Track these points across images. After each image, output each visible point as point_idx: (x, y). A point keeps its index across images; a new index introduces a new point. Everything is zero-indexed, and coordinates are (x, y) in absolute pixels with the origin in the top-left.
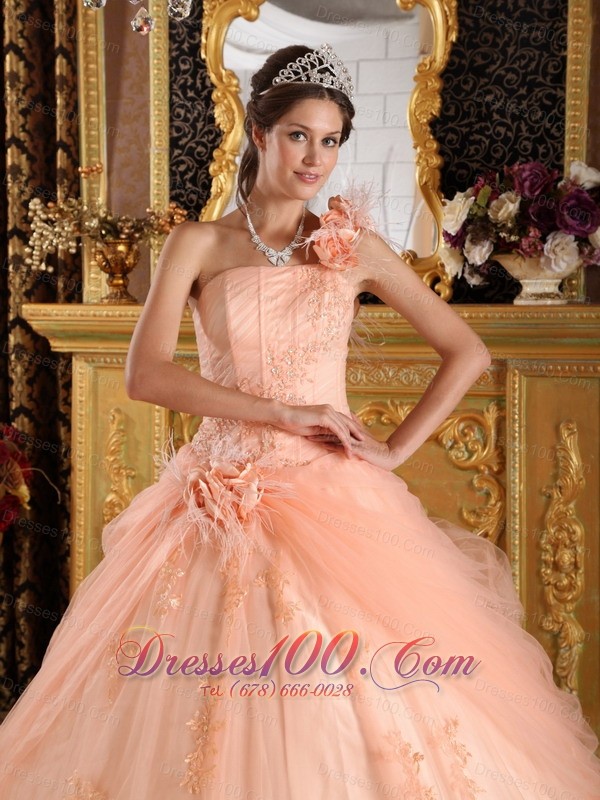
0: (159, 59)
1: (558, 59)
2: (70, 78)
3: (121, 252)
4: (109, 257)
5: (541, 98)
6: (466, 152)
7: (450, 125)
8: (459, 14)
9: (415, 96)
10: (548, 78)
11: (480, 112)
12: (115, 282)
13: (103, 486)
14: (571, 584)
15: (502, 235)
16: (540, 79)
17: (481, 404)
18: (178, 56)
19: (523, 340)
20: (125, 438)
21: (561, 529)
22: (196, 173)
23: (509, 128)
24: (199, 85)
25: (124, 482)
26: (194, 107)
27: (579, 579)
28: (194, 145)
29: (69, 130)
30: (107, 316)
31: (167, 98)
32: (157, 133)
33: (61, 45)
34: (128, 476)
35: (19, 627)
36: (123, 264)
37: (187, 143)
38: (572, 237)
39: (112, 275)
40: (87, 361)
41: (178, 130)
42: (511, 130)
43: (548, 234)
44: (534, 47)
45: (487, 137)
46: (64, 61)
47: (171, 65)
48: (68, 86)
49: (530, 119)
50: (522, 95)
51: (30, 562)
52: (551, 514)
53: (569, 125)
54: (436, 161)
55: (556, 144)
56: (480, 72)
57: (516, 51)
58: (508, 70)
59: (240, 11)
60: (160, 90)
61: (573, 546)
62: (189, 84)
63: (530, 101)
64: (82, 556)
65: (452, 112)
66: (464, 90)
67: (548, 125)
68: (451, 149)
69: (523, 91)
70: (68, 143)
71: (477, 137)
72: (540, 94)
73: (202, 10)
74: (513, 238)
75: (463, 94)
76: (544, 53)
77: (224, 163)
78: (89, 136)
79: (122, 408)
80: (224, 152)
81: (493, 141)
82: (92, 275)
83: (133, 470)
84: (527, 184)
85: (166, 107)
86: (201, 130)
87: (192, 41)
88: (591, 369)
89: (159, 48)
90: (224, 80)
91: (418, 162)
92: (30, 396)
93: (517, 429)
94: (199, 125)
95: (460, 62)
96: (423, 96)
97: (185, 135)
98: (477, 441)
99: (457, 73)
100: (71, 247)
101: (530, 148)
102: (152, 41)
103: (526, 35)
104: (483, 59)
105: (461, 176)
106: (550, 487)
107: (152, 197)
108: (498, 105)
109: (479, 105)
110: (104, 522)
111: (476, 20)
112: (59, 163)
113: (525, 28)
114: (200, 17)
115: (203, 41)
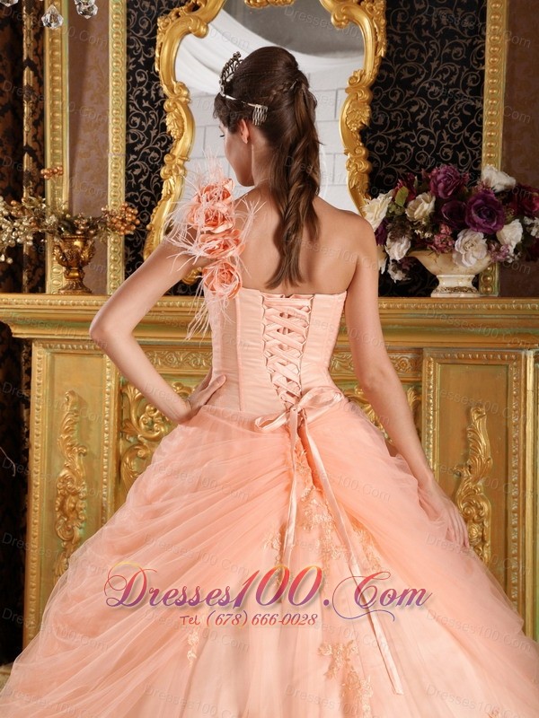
0: (117, 72)
1: (477, 73)
2: (36, 88)
3: (77, 247)
4: (66, 251)
5: (461, 109)
6: (393, 158)
8: (388, 32)
9: (347, 106)
10: (468, 91)
11: (406, 122)
12: (71, 274)
13: (57, 462)
15: (417, 232)
18: (135, 69)
19: (436, 329)
20: (78, 418)
21: (470, 505)
22: (150, 176)
23: (432, 137)
24: (153, 96)
25: (77, 458)
26: (148, 115)
27: (485, 551)
28: (148, 151)
29: (35, 136)
30: (62, 305)
31: (124, 107)
32: (115, 140)
33: (28, 58)
34: (80, 454)
36: (79, 258)
37: (141, 149)
38: (482, 235)
39: (69, 268)
40: (44, 347)
41: (134, 137)
42: (434, 138)
43: (459, 232)
44: (455, 62)
45: (412, 145)
46: (31, 72)
47: (128, 78)
48: (34, 96)
49: (451, 129)
50: (444, 106)
52: (461, 491)
53: (485, 134)
54: (364, 166)
55: (474, 152)
56: (406, 85)
57: (439, 65)
58: (431, 83)
59: (190, 28)
60: (118, 100)
61: (480, 521)
62: (144, 95)
63: (451, 111)
64: (37, 526)
65: (380, 122)
66: (392, 102)
67: (467, 134)
68: (380, 156)
69: (445, 103)
70: (34, 149)
71: (403, 144)
72: (460, 106)
73: (157, 27)
74: (427, 235)
75: (391, 105)
76: (464, 67)
77: (174, 167)
78: (53, 142)
79: (76, 392)
80: (174, 157)
81: (417, 149)
82: (54, 270)
83: (86, 448)
84: (441, 185)
85: (123, 116)
86: (155, 137)
87: (147, 56)
88: (499, 357)
89: (117, 62)
90: (175, 91)
91: (348, 167)
93: (432, 413)
94: (153, 133)
95: (388, 76)
96: (354, 106)
97: (140, 142)
99: (385, 86)
100: (28, 240)
101: (450, 154)
102: (112, 55)
103: (448, 51)
104: (409, 73)
105: (388, 180)
106: (461, 466)
107: (109, 199)
108: (422, 115)
109: (405, 115)
110: (58, 496)
111: (403, 37)
112: (25, 166)
113: (447, 44)
114: (155, 33)
115: (157, 55)
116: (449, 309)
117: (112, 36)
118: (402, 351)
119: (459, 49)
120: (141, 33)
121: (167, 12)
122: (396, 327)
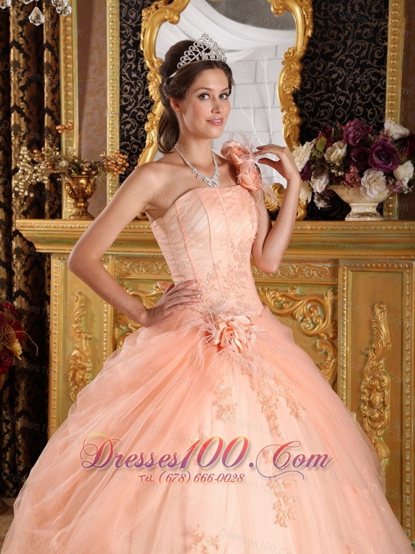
0: (113, 51)
1: (382, 48)
2: (54, 64)
3: (82, 184)
4: (74, 187)
5: (369, 76)
6: (318, 114)
7: (308, 95)
8: (314, 17)
9: (283, 75)
10: (375, 62)
11: (328, 86)
12: (79, 204)
13: (70, 345)
14: (380, 417)
15: (333, 171)
16: (369, 62)
17: (322, 291)
18: (126, 49)
19: (348, 245)
20: (85, 312)
21: (374, 378)
22: (137, 130)
23: (348, 98)
24: (139, 69)
26: (136, 84)
27: (386, 413)
28: (136, 111)
29: (53, 101)
30: (71, 228)
31: (118, 78)
32: (111, 102)
33: (47, 42)
34: (86, 338)
35: (18, 441)
36: (84, 192)
37: (131, 110)
38: (382, 173)
39: (77, 200)
40: (60, 259)
41: (126, 100)
42: (349, 99)
43: (364, 171)
44: (366, 40)
45: (333, 103)
46: (50, 53)
47: (121, 55)
48: (52, 71)
49: (362, 90)
50: (356, 74)
51: (26, 397)
52: (368, 368)
53: (388, 95)
54: (296, 121)
55: (380, 109)
56: (328, 58)
57: (352, 42)
58: (347, 56)
59: (166, 17)
60: (114, 72)
61: (382, 391)
62: (133, 68)
63: (362, 78)
64: (56, 392)
65: (309, 87)
66: (317, 71)
67: (374, 95)
68: (308, 113)
69: (357, 71)
70: (52, 110)
71: (326, 104)
72: (369, 73)
73: (141, 17)
74: (340, 174)
75: (317, 74)
76: (372, 44)
77: (155, 123)
78: (66, 105)
79: (83, 292)
80: (155, 115)
81: (337, 107)
82: (68, 201)
83: (90, 334)
84: (351, 135)
85: (118, 85)
86: (141, 100)
87: (135, 39)
88: (396, 266)
89: (113, 44)
90: (155, 65)
91: (284, 121)
92: (26, 283)
93: (345, 308)
94: (140, 97)
95: (314, 51)
96: (288, 75)
97: (130, 104)
98: (319, 316)
99: (312, 59)
100: (44, 180)
101: (362, 110)
102: (109, 39)
103: (360, 31)
104: (330, 48)
105: (314, 131)
106: (367, 349)
107: (108, 147)
108: (340, 81)
109: (327, 81)
110: (70, 370)
111: (326, 21)
112: (46, 123)
113: (359, 26)
114: (140, 22)
115: (142, 38)
116: (357, 230)
117: (109, 24)
118: (323, 262)
119: (368, 30)
120: (130, 21)
121: (150, 5)
122: (318, 243)
